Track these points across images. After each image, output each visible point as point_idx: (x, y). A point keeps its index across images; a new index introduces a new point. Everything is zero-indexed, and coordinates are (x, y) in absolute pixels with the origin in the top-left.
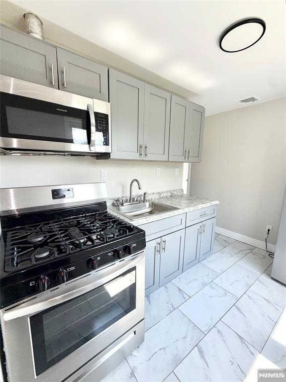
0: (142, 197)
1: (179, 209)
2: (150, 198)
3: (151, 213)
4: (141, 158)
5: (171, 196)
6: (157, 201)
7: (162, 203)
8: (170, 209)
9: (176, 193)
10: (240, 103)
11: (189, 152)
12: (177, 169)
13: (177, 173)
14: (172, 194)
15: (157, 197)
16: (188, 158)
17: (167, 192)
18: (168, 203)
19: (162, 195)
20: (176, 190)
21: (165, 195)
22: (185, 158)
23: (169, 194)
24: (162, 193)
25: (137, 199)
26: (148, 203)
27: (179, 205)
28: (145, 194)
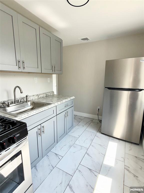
0: (25, 99)
1: (51, 104)
2: (31, 99)
3: (32, 109)
4: (20, 70)
5: (46, 96)
6: (36, 100)
7: (40, 101)
8: (46, 105)
9: (49, 94)
10: (81, 40)
11: (55, 67)
12: (49, 79)
13: (49, 81)
14: (46, 95)
15: (36, 97)
16: (55, 71)
17: (43, 94)
18: (44, 101)
19: (40, 96)
20: (49, 92)
21: (42, 96)
22: (53, 71)
23: (45, 95)
24: (40, 95)
25: (21, 101)
26: (30, 103)
27: (51, 102)
28: (27, 96)
